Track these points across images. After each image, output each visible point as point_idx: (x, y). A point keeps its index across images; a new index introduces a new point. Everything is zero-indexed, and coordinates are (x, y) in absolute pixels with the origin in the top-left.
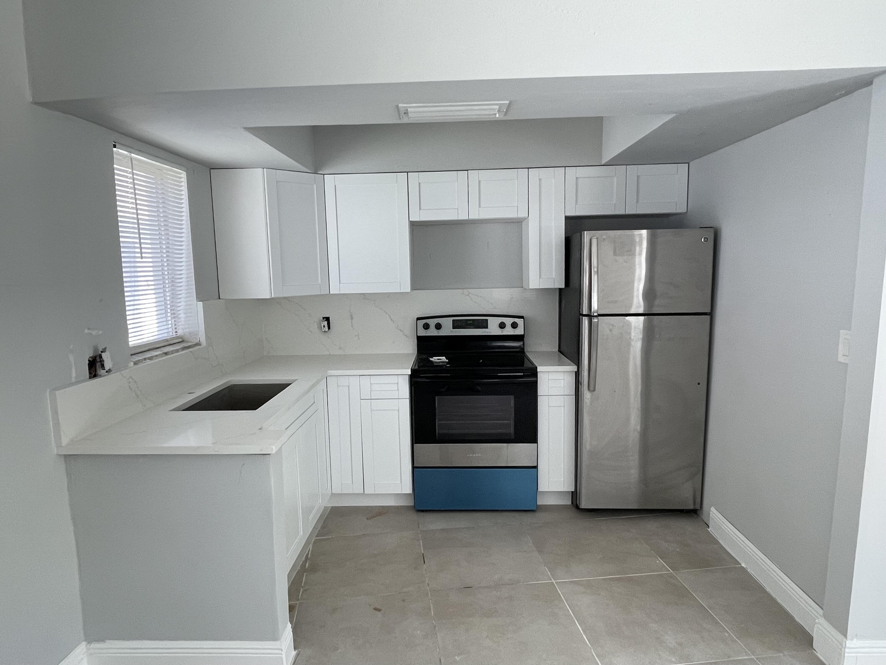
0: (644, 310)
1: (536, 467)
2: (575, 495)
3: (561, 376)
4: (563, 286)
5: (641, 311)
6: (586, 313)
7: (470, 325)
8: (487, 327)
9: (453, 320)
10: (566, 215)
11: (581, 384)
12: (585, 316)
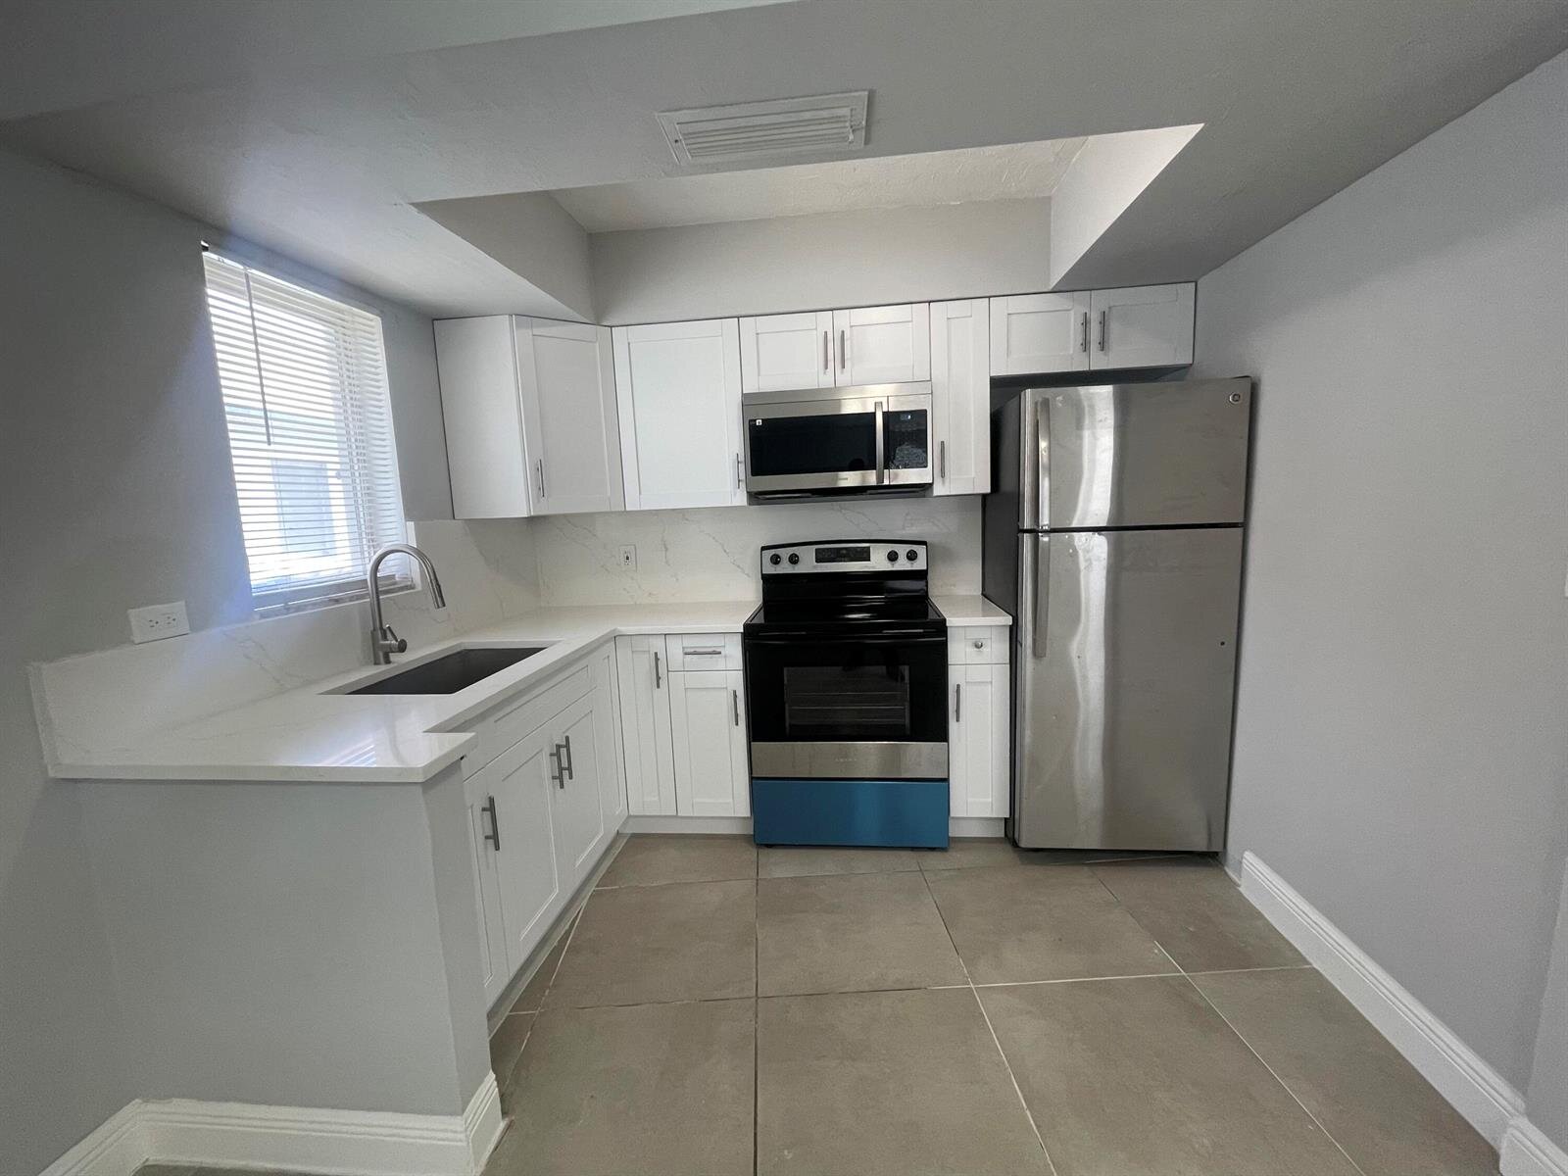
1: (946, 780)
2: (1010, 823)
3: (990, 633)
4: (987, 489)
6: (1029, 528)
7: (840, 555)
8: (869, 560)
9: (816, 550)
10: (992, 375)
11: (1021, 646)
12: (1027, 531)
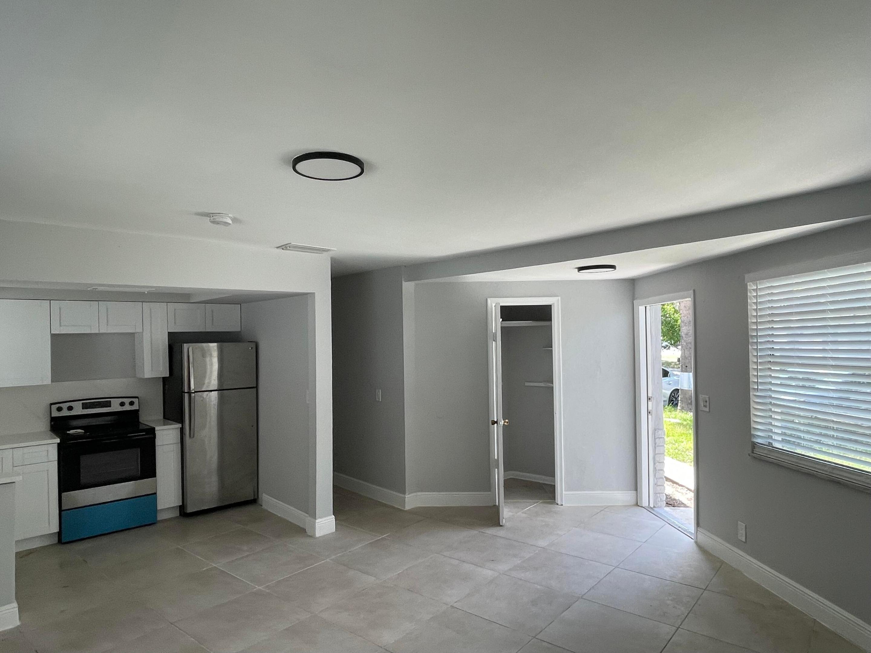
0: (218, 388)
1: (155, 493)
2: (182, 508)
3: (171, 432)
4: (167, 375)
5: (216, 389)
6: (187, 391)
7: (97, 405)
8: (110, 406)
9: (82, 403)
10: (169, 331)
11: (185, 435)
12: (186, 393)
